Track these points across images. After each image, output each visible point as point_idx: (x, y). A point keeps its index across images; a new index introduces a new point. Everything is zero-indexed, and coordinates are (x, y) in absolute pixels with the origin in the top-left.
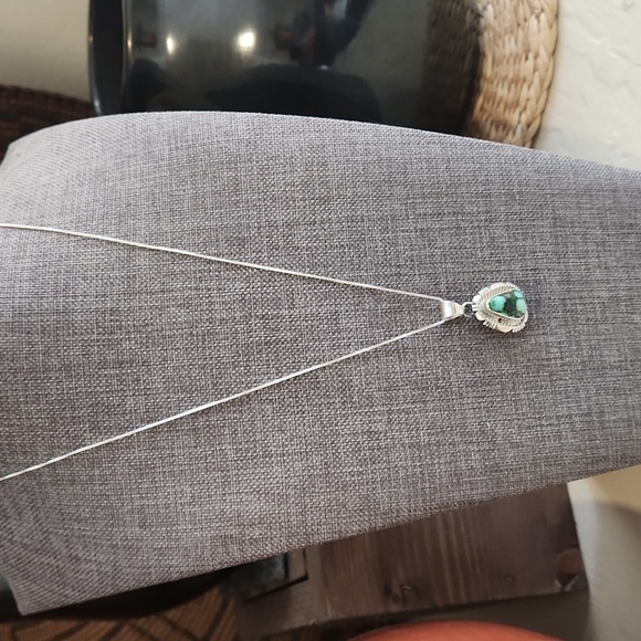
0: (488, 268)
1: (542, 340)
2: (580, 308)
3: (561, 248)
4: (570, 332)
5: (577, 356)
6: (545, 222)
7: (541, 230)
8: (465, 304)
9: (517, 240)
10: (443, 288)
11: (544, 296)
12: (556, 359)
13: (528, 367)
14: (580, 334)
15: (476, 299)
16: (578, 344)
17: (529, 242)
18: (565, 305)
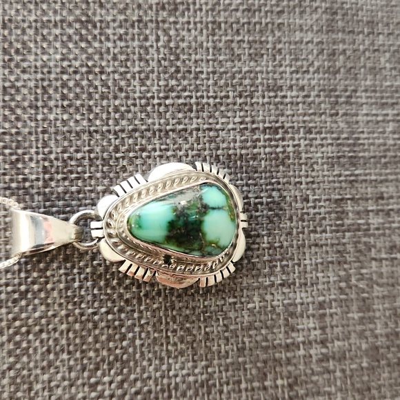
0: (155, 122)
1: (278, 299)
2: (375, 221)
3: (341, 81)
4: (347, 279)
5: (361, 335)
6: (309, 20)
7: (298, 35)
8: (74, 218)
9: (235, 57)
10: (32, 170)
11: (291, 193)
12: (308, 344)
13: (238, 367)
14: (371, 282)
15: (105, 204)
16: (366, 306)
17: (265, 64)
18: (342, 215)
